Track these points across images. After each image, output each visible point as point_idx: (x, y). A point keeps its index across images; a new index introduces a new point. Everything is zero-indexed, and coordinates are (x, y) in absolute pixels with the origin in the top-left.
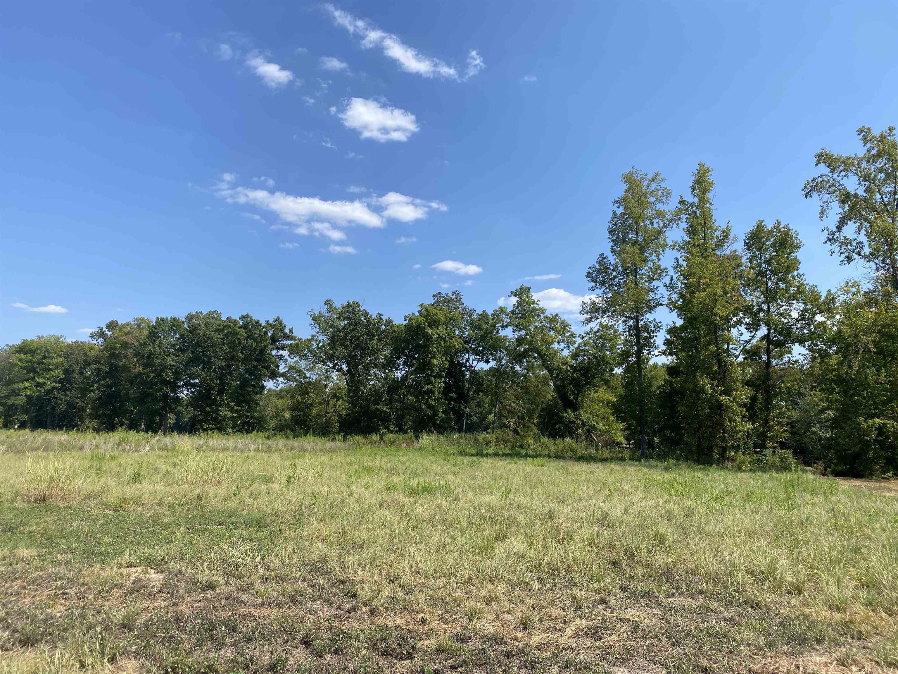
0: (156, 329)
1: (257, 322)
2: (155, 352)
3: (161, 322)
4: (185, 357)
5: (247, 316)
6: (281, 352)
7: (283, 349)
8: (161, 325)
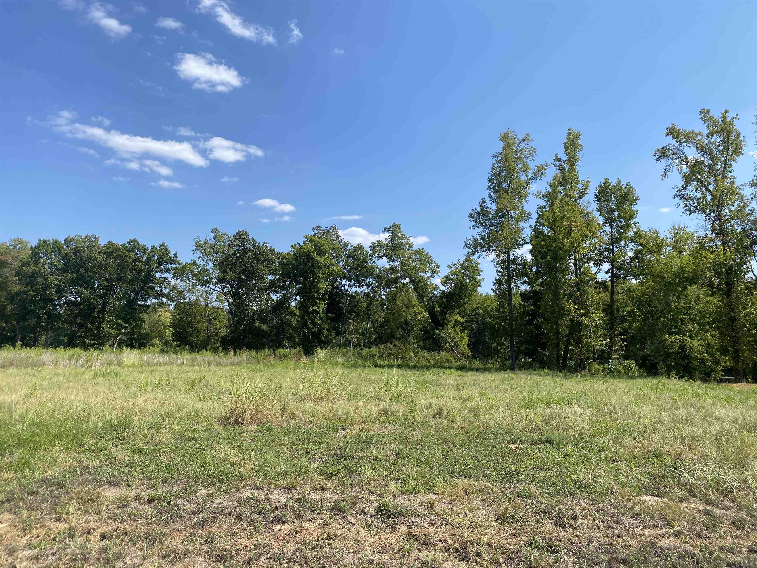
0: (39, 250)
1: (144, 247)
2: (39, 271)
3: (43, 244)
4: (68, 276)
5: (135, 241)
6: (165, 275)
7: (167, 271)
8: (44, 246)
